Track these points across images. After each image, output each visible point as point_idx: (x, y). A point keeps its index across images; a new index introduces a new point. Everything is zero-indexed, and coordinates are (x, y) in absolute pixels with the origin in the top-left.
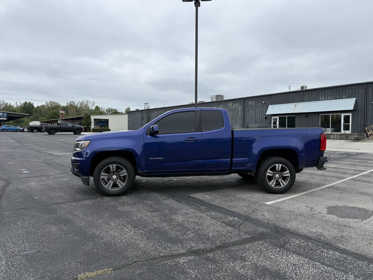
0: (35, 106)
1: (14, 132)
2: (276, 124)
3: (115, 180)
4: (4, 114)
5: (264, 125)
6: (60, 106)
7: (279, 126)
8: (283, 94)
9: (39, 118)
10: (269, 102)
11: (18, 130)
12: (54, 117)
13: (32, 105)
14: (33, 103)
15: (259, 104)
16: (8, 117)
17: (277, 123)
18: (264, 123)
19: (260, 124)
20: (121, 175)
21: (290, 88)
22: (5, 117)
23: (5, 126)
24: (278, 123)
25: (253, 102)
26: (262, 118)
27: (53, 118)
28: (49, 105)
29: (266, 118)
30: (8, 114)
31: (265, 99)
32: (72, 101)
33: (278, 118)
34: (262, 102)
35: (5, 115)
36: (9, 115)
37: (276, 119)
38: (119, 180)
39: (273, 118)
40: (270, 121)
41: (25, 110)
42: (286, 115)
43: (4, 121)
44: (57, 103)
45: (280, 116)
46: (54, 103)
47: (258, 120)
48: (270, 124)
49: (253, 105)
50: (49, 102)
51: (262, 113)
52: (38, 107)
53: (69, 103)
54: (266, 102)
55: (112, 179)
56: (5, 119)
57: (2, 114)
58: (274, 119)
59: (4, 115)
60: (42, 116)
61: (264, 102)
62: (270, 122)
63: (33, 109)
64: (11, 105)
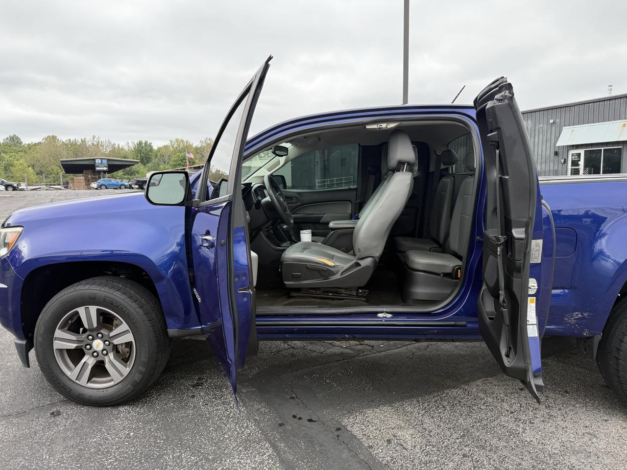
0: (155, 148)
1: (116, 189)
2: (578, 165)
3: (100, 353)
4: (103, 160)
5: (552, 168)
6: (191, 146)
7: (584, 169)
8: (594, 102)
9: (160, 167)
10: (563, 120)
11: (123, 187)
12: (182, 163)
13: (150, 146)
14: (151, 144)
15: (541, 125)
16: (109, 165)
17: (579, 163)
18: (552, 165)
19: (543, 166)
20: (116, 342)
21: (611, 90)
22: (105, 166)
23: (104, 180)
24: (582, 163)
25: (529, 122)
26: (548, 153)
27: (180, 165)
28: (175, 146)
29: (556, 154)
30: (108, 160)
31: (554, 115)
32: (209, 138)
33: (582, 152)
34: (548, 121)
35: (105, 162)
36: (111, 163)
37: (579, 155)
38: (111, 355)
39: (572, 152)
40: (565, 159)
41: (140, 155)
42: (602, 147)
43: (104, 172)
44: (187, 142)
45: (587, 148)
46: (182, 141)
47: (540, 157)
48: (565, 165)
49: (529, 127)
50: (174, 140)
51: (548, 144)
52: (159, 149)
53: (204, 141)
54: (558, 120)
55: (91, 351)
56: (105, 169)
57: (100, 162)
58: (573, 155)
59: (103, 163)
60: (165, 163)
61: (552, 121)
62: (565, 161)
63: (152, 152)
64: (120, 146)
